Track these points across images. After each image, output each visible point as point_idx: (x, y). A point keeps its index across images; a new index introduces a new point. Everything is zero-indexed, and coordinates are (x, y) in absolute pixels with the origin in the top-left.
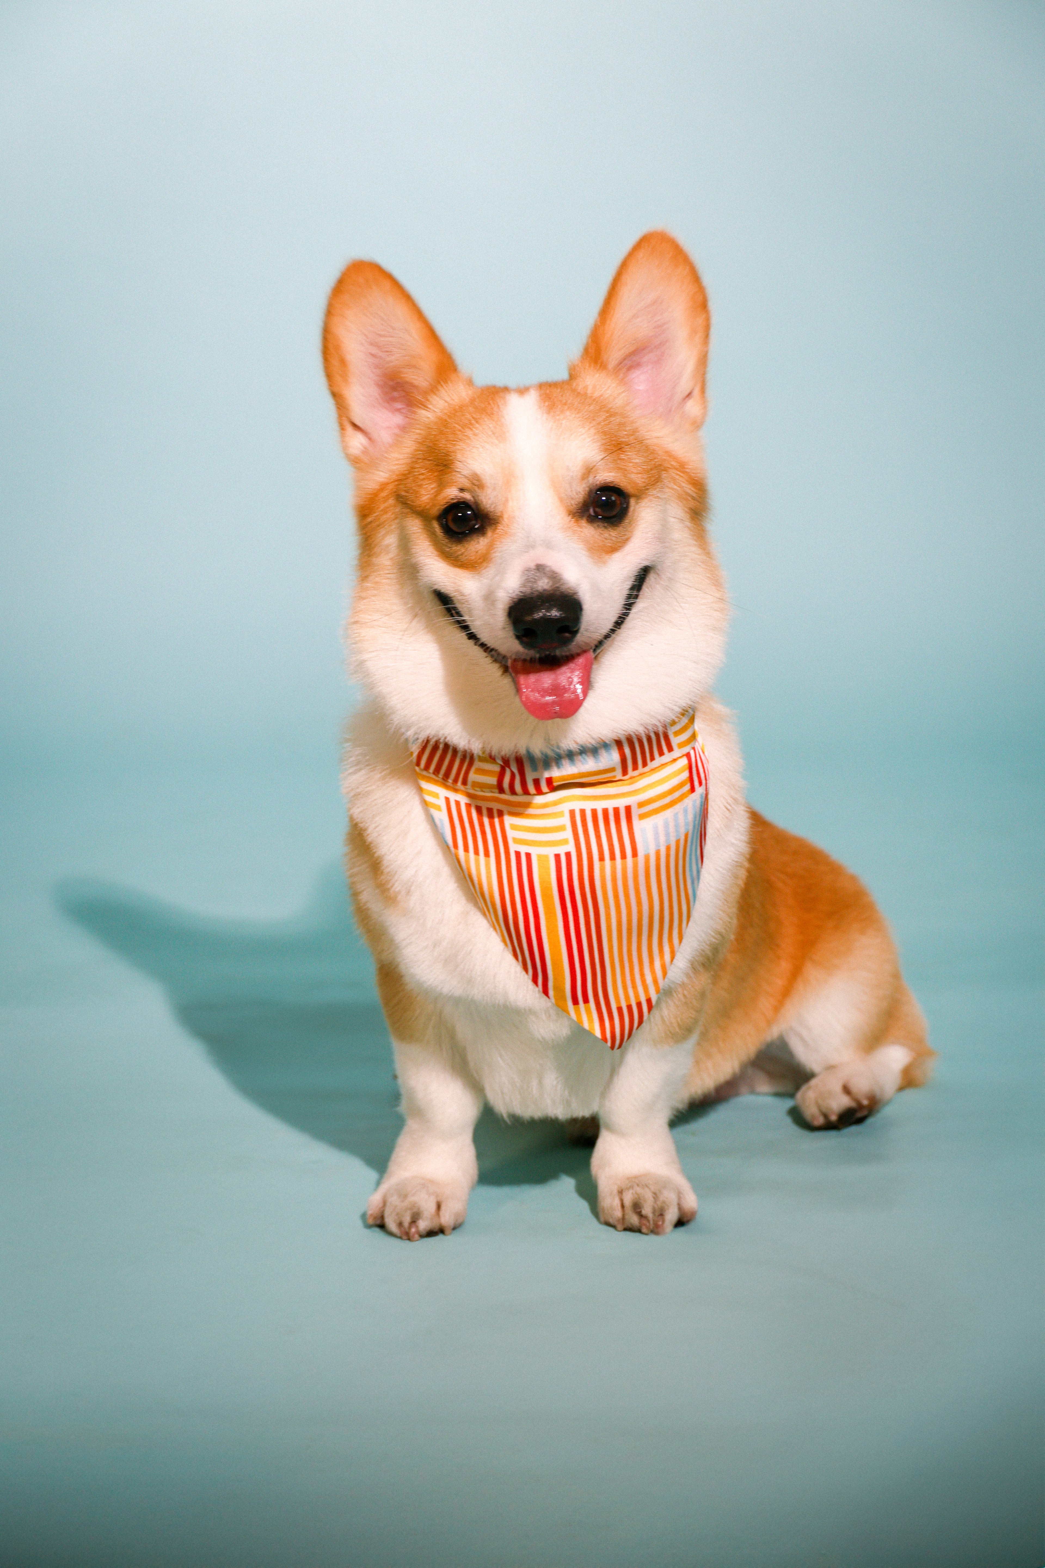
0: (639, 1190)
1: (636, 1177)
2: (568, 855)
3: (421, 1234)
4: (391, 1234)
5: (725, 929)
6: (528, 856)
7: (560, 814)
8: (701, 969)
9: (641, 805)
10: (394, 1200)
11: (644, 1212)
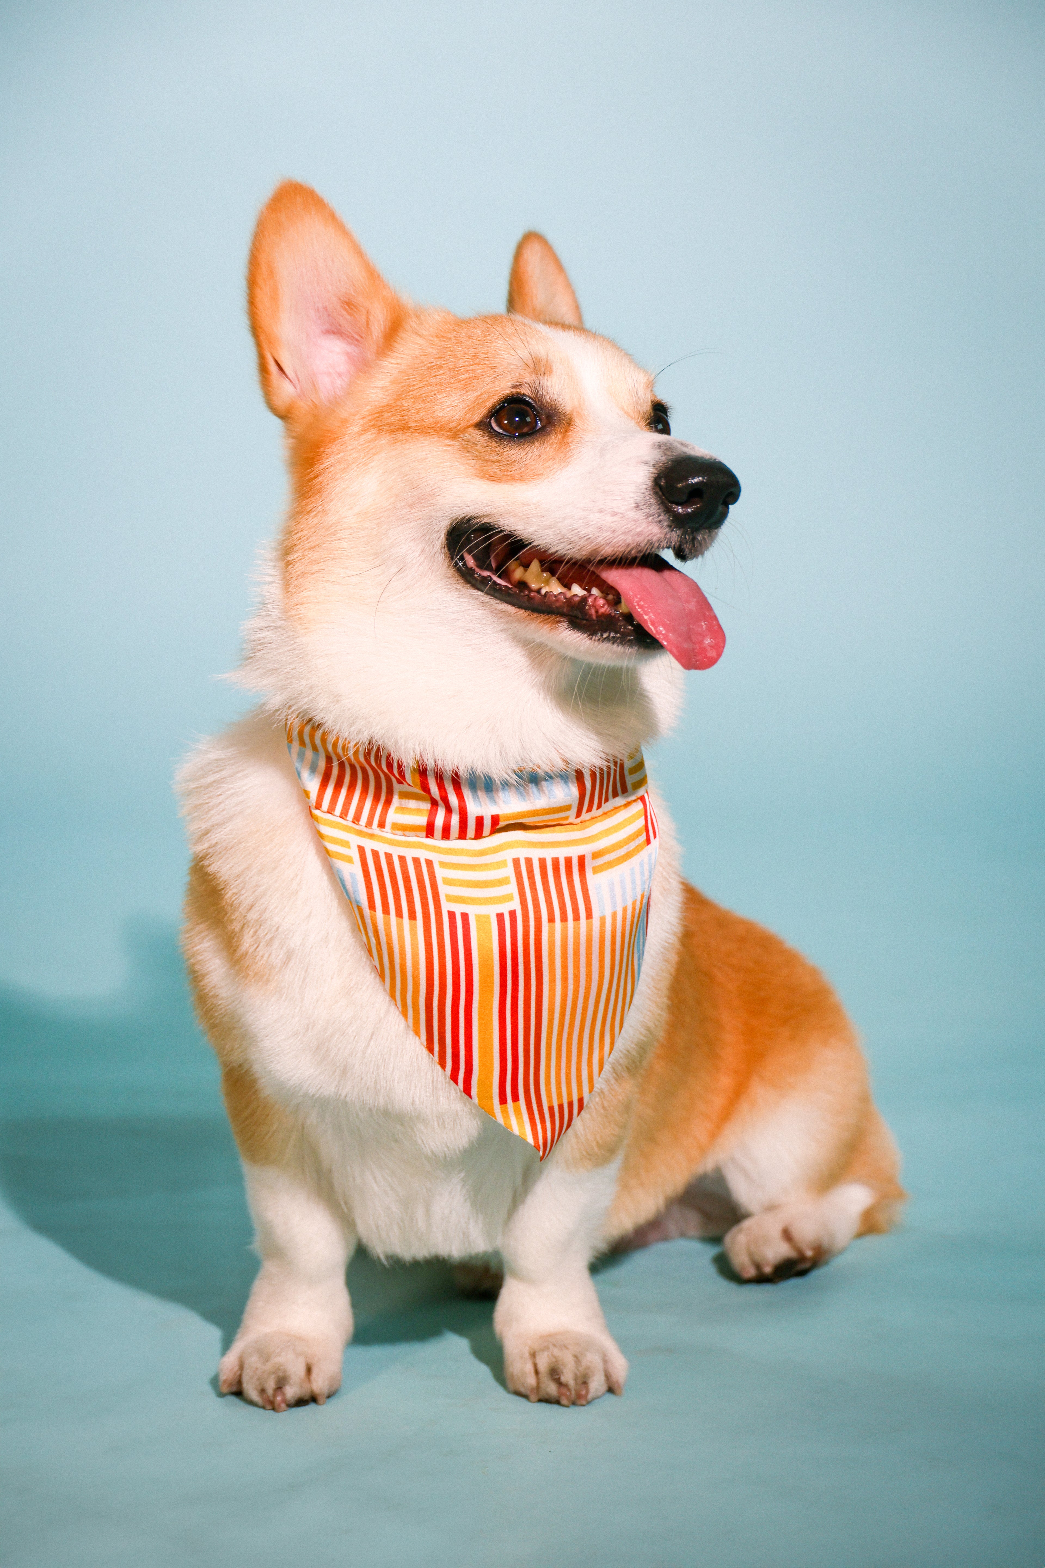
0: (556, 1352)
1: (550, 1335)
2: (513, 914)
3: (290, 1403)
4: (251, 1403)
5: (654, 1023)
6: (465, 916)
7: (502, 864)
8: (625, 1074)
9: (596, 855)
10: (253, 1361)
11: (563, 1379)
